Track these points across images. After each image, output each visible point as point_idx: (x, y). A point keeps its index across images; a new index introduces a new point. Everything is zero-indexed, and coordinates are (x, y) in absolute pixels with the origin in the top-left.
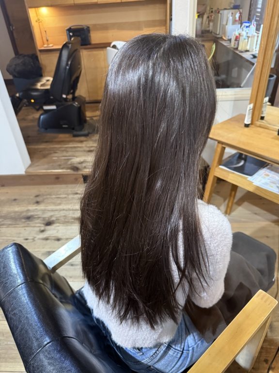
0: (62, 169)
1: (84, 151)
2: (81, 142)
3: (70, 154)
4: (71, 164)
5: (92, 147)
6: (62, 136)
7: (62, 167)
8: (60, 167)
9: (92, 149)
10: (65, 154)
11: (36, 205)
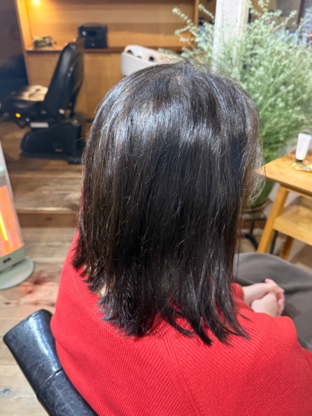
0: (57, 206)
3: (66, 186)
4: (68, 201)
6: (54, 163)
7: (56, 204)
8: (53, 204)
10: (59, 186)
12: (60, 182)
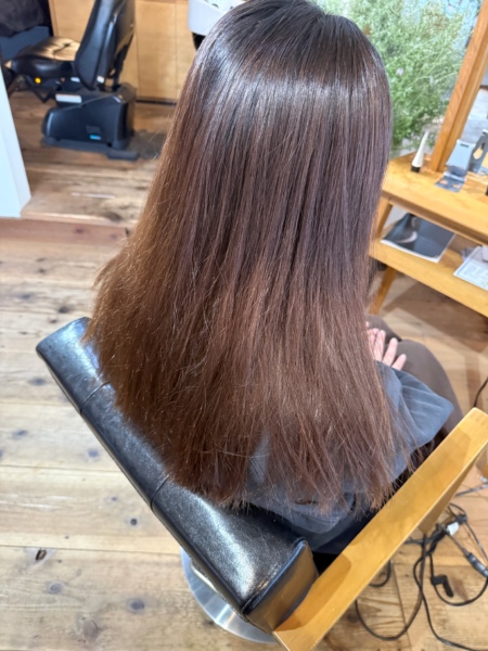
0: (91, 214)
1: (130, 187)
2: (124, 169)
3: (103, 188)
4: (106, 208)
5: (144, 181)
6: (87, 156)
7: (89, 211)
8: (85, 210)
9: (144, 185)
10: (93, 188)
11: (39, 275)
12: (96, 181)
